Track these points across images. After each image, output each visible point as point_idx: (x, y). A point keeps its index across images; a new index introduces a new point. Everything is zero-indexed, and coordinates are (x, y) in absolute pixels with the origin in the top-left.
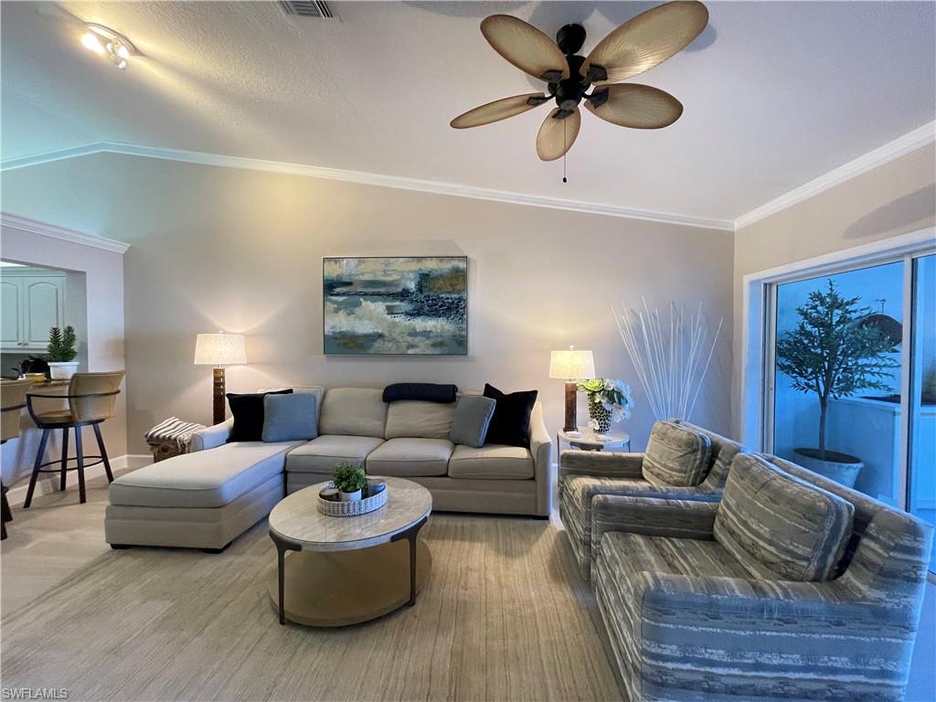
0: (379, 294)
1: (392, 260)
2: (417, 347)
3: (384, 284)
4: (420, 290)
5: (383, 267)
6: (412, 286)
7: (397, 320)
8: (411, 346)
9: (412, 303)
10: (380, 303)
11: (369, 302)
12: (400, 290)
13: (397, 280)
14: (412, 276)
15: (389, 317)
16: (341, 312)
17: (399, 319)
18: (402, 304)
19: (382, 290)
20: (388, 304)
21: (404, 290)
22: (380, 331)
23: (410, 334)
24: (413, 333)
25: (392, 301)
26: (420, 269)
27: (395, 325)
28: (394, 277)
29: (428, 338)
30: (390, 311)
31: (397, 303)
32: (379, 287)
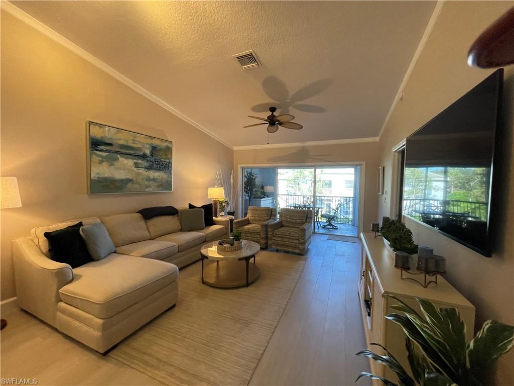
0: (130, 154)
1: (138, 135)
2: (150, 187)
3: (132, 148)
4: (152, 155)
5: (132, 138)
6: (148, 152)
7: (140, 171)
8: (147, 187)
9: (148, 162)
10: (130, 160)
11: (123, 159)
12: (141, 154)
13: (140, 148)
14: (148, 146)
15: (136, 169)
16: (104, 163)
17: (142, 171)
18: (143, 162)
19: (132, 152)
20: (135, 161)
21: (144, 154)
22: (131, 178)
23: (147, 180)
24: (149, 179)
25: (137, 160)
26: (152, 144)
27: (139, 174)
28: (139, 145)
29: (156, 182)
30: (137, 165)
31: (140, 161)
32: (130, 150)
